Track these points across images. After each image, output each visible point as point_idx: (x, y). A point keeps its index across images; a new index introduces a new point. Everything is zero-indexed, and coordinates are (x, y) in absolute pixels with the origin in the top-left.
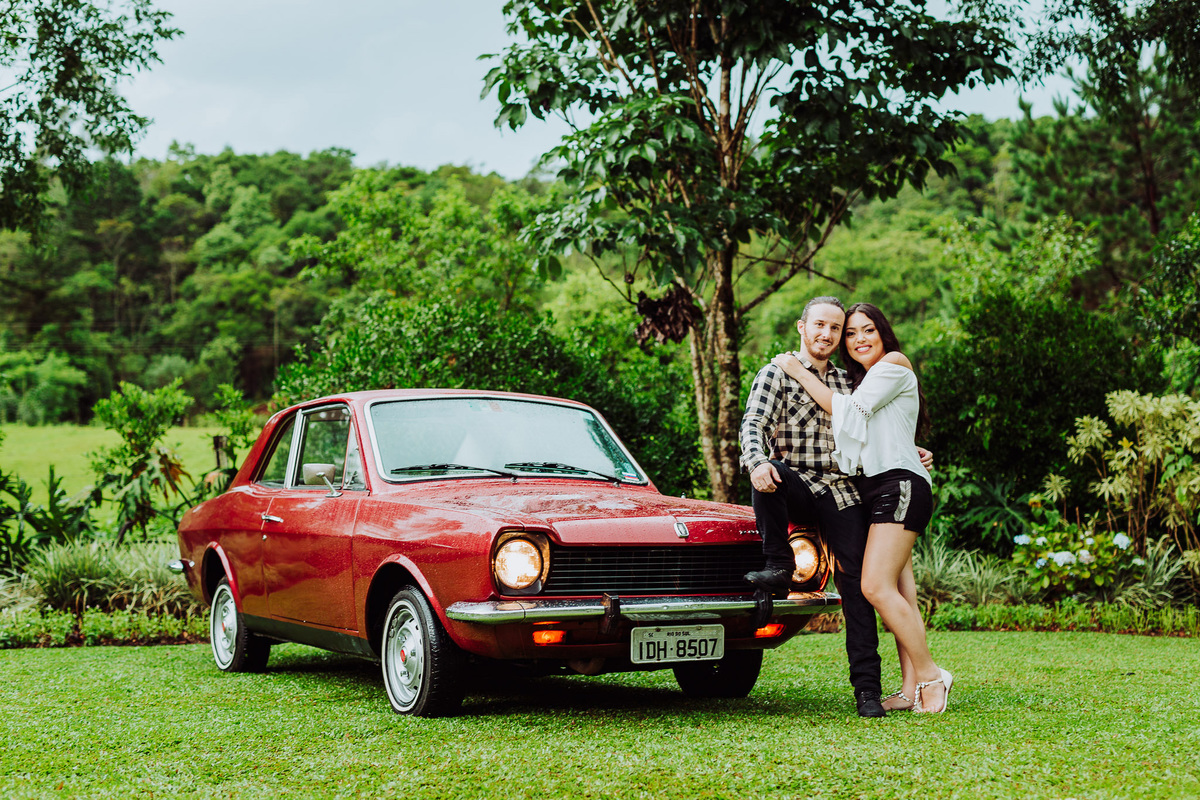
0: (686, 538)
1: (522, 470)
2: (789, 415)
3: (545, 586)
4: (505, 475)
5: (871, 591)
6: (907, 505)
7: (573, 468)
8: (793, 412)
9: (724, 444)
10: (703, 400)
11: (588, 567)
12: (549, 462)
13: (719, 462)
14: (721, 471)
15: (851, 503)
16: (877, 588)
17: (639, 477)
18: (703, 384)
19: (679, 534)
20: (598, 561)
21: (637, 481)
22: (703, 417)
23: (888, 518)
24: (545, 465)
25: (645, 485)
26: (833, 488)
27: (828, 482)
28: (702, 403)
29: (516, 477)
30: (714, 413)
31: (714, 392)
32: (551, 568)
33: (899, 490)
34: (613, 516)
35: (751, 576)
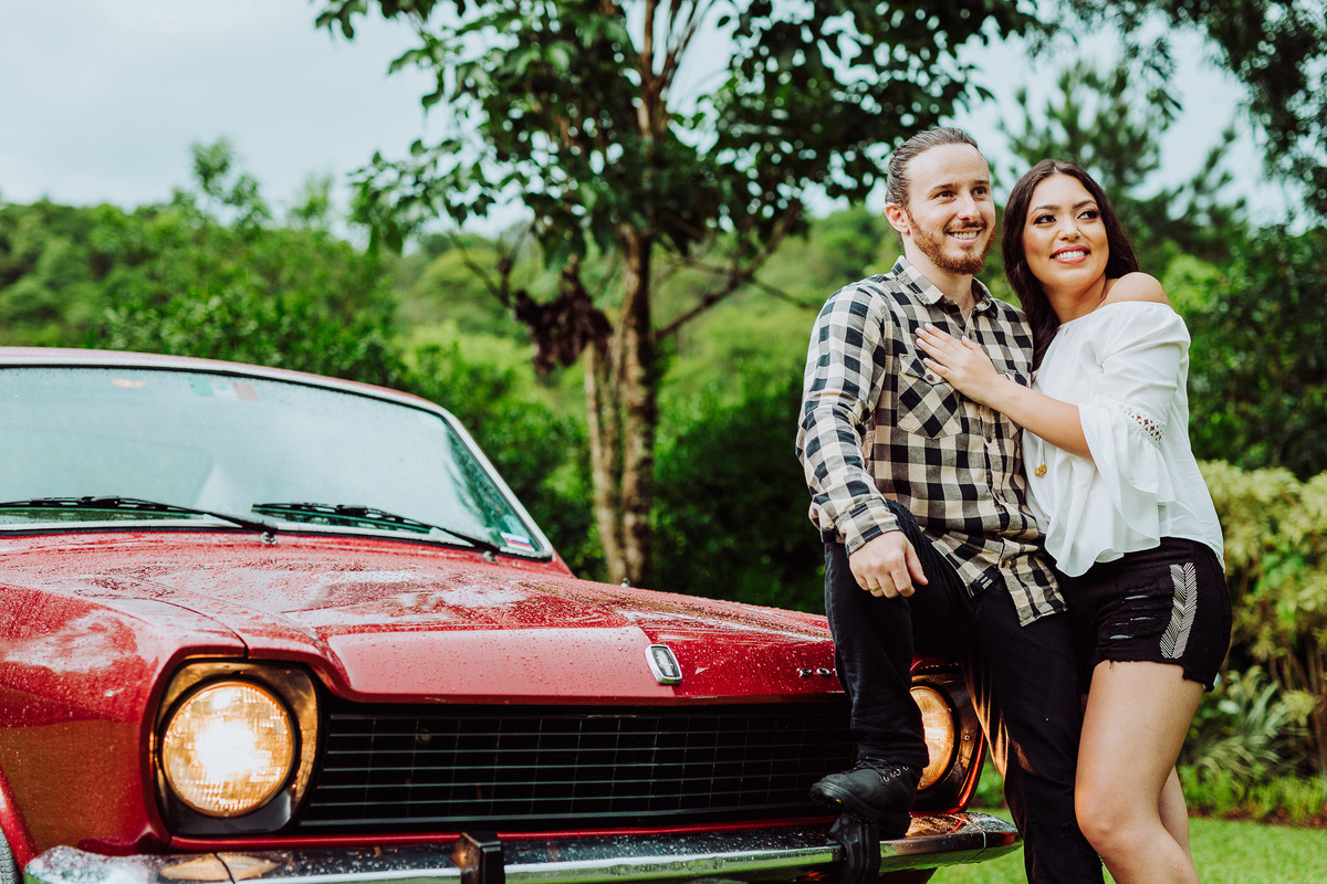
0: (676, 685)
1: (290, 518)
2: (900, 406)
3: (301, 810)
4: (248, 527)
5: (1105, 826)
6: (1189, 621)
7: (399, 520)
8: (911, 399)
9: (630, 520)
10: (603, 455)
11: (420, 760)
12: (348, 503)
13: (621, 545)
14: (624, 559)
15: (1046, 609)
16: (1119, 819)
17: (535, 544)
18: (602, 431)
19: (659, 677)
20: (449, 743)
21: (530, 551)
22: (601, 480)
23: (1145, 648)
24: (341, 510)
25: (547, 560)
26: (1006, 572)
27: (993, 559)
28: (600, 457)
29: (273, 532)
30: (616, 474)
31: (618, 445)
32: (320, 759)
33: (1172, 587)
34: (490, 622)
35: (832, 786)
